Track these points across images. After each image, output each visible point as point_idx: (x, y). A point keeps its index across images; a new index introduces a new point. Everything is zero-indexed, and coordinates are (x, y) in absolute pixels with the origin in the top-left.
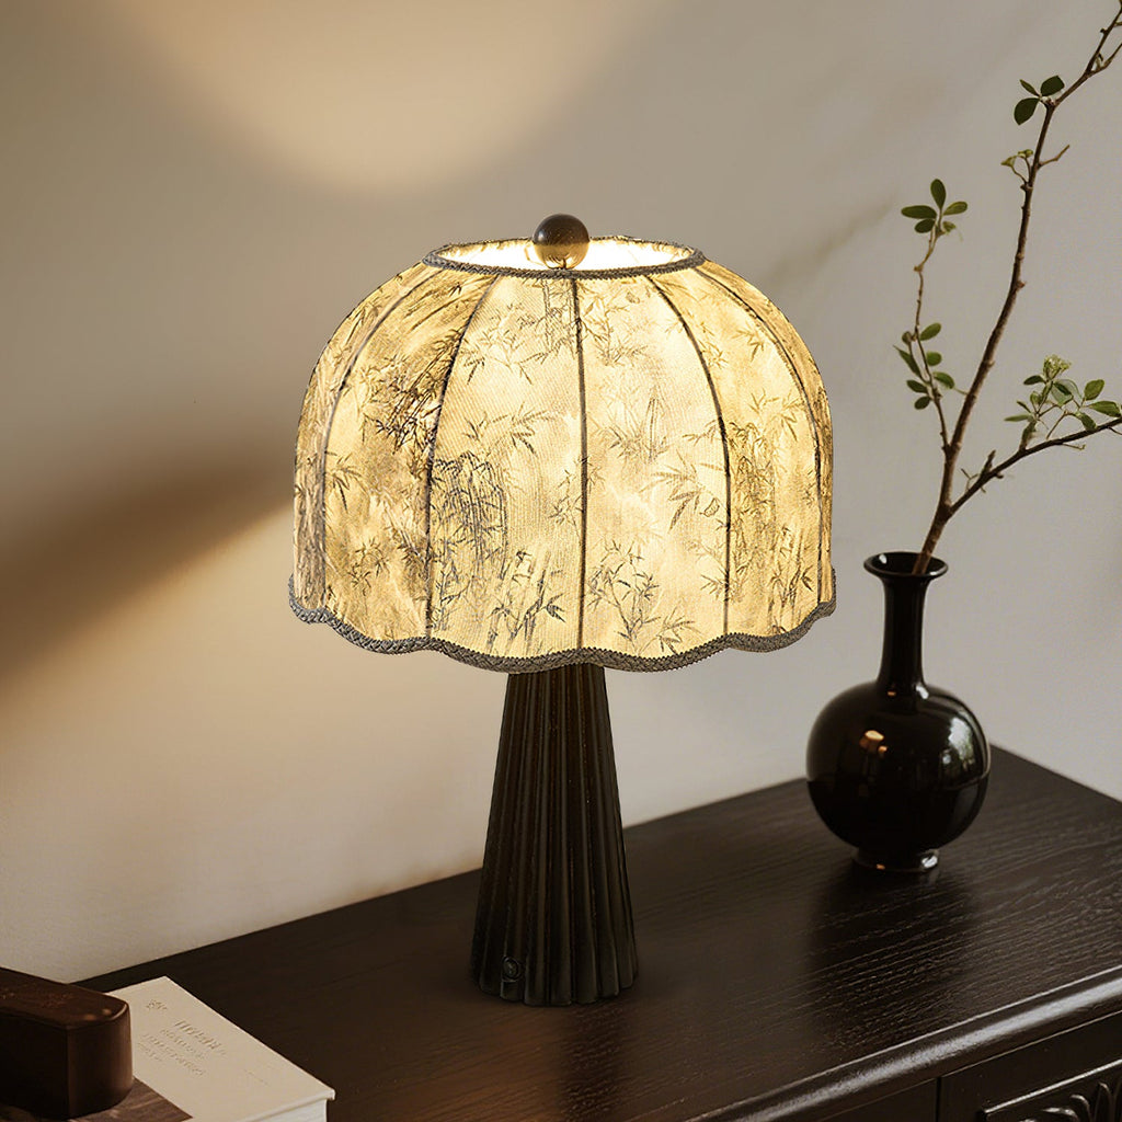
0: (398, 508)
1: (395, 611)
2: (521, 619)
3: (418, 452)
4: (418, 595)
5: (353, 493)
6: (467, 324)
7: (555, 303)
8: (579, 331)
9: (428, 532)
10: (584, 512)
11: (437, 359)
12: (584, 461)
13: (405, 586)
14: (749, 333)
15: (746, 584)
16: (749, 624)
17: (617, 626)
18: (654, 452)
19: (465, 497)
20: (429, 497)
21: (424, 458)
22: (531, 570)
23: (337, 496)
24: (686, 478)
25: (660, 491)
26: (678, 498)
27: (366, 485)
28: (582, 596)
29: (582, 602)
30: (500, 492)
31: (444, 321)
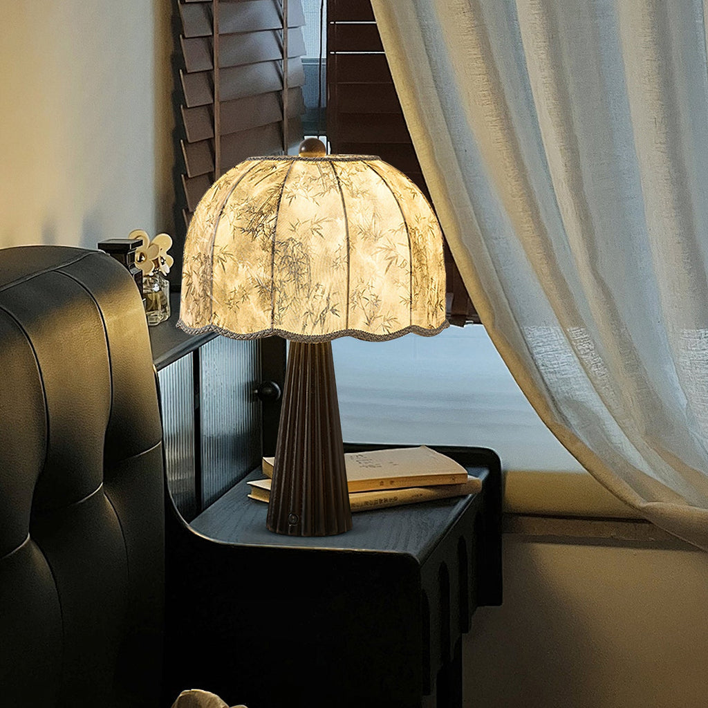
0: (255, 268)
1: (253, 319)
2: (319, 316)
3: (266, 239)
4: (266, 308)
5: (229, 264)
6: (285, 180)
7: (324, 171)
8: (339, 182)
9: (272, 277)
10: (348, 263)
11: (271, 197)
12: (348, 239)
13: (259, 305)
14: (410, 189)
15: (419, 302)
16: (420, 321)
17: (363, 319)
18: (376, 238)
19: (291, 260)
20: (273, 260)
21: (270, 241)
22: (323, 293)
23: (219, 266)
24: (392, 250)
25: (380, 255)
26: (389, 259)
27: (236, 259)
28: (348, 304)
29: (348, 307)
30: (306, 256)
31: (272, 180)
